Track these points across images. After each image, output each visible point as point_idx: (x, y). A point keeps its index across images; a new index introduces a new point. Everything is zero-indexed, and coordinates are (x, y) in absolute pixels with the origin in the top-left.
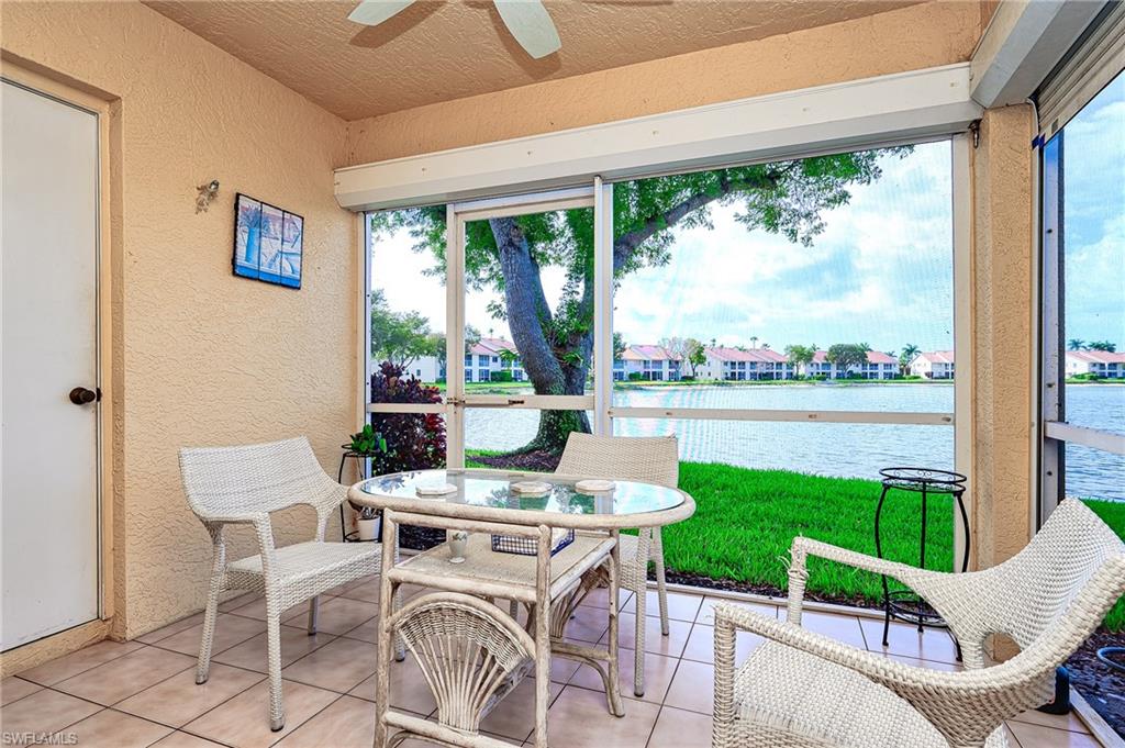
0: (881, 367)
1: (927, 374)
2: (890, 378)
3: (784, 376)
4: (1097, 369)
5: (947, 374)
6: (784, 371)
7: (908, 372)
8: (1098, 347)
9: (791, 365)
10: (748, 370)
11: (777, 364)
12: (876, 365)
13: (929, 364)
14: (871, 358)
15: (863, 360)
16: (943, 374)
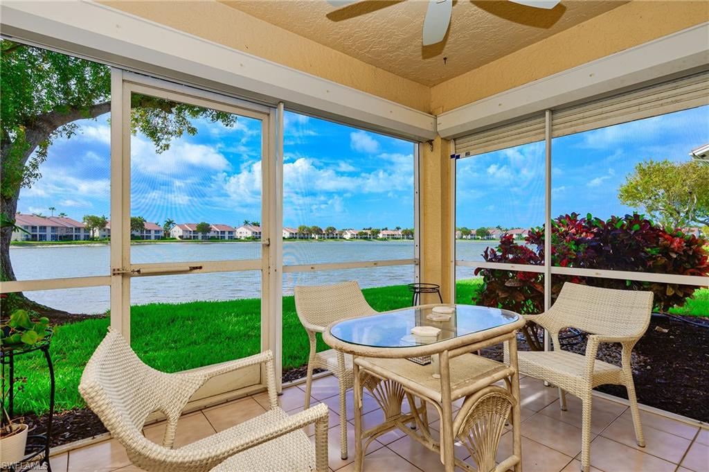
0: (153, 232)
1: (180, 237)
2: (159, 239)
3: (82, 237)
4: (254, 235)
5: (191, 236)
6: (82, 234)
7: (169, 235)
8: (255, 224)
9: (87, 230)
10: (49, 233)
11: (76, 229)
12: (150, 231)
13: (181, 231)
14: (147, 226)
15: (142, 228)
16: (188, 237)
